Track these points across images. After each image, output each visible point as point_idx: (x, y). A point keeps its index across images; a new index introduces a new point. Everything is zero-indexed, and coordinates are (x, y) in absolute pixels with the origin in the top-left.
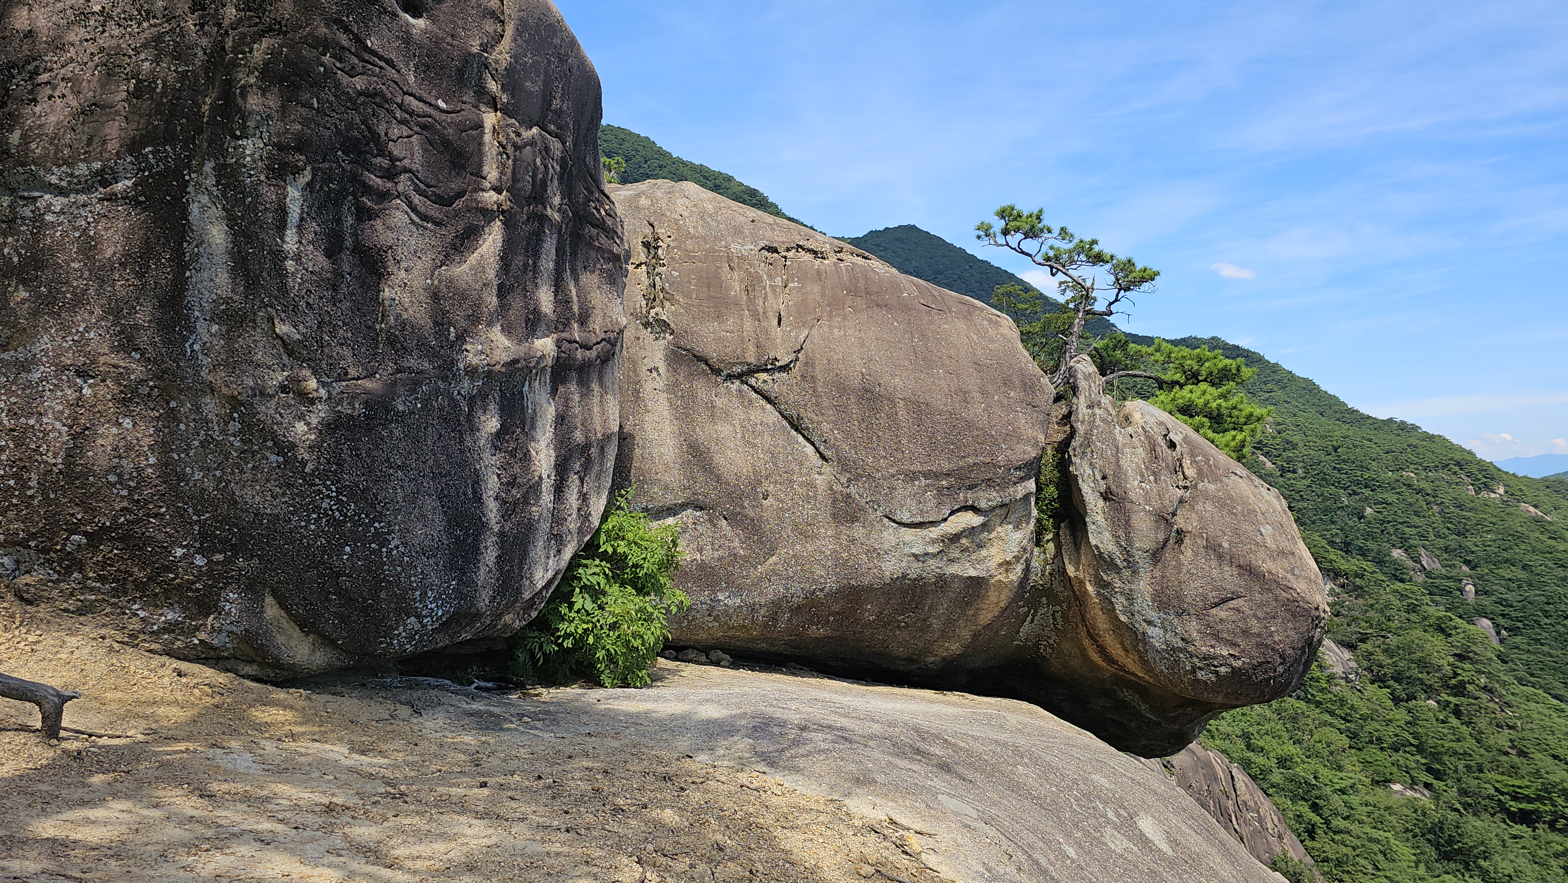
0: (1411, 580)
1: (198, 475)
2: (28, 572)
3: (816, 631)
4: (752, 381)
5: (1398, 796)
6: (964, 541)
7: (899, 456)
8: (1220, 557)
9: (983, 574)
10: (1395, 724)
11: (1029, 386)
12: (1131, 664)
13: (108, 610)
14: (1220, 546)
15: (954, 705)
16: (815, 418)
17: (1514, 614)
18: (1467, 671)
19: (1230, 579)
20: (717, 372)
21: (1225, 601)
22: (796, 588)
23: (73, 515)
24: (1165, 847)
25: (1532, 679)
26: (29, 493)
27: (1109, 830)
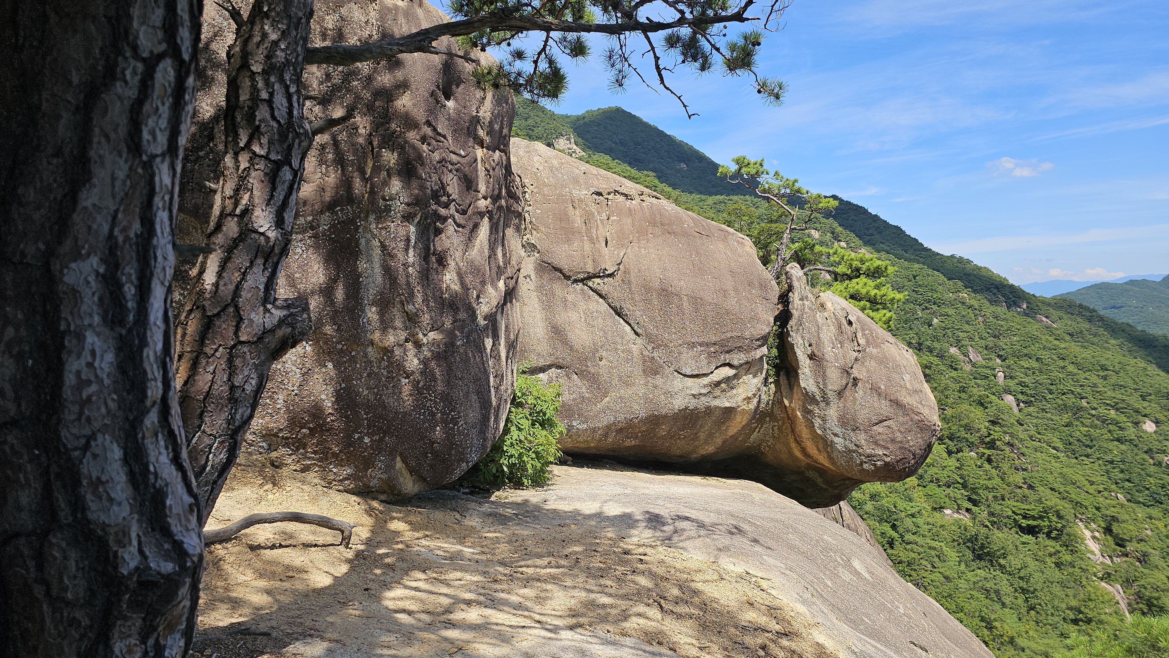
0: (961, 369)
1: (366, 392)
2: (276, 450)
3: (630, 443)
4: (590, 284)
5: (948, 518)
6: (723, 385)
7: (684, 332)
8: (879, 395)
9: (734, 405)
10: (948, 469)
11: (763, 286)
12: (822, 459)
13: (317, 469)
14: (880, 388)
15: (716, 487)
16: (631, 308)
17: (1029, 392)
18: (997, 432)
19: (885, 408)
20: (567, 278)
21: (881, 421)
22: (621, 417)
23: (303, 418)
24: (867, 576)
25: (1039, 436)
26: (278, 406)
27: (840, 569)
